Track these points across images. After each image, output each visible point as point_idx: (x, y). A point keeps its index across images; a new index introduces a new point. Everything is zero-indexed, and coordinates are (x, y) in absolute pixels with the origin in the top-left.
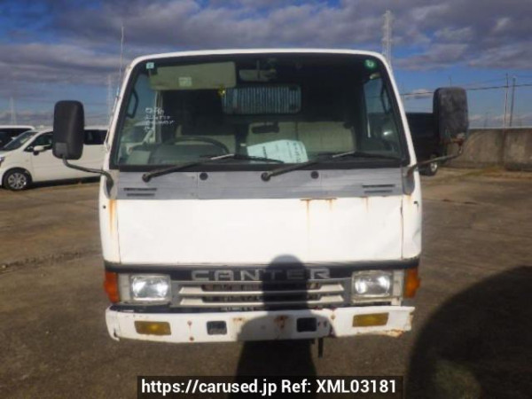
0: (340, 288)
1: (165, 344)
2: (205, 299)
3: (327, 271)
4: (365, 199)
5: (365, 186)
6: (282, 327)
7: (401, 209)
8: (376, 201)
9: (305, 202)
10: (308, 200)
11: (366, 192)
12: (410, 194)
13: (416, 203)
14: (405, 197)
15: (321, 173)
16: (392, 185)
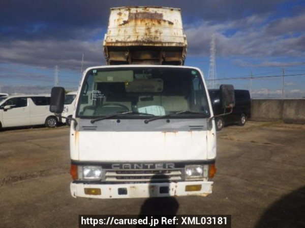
0: (179, 173)
2: (117, 177)
3: (174, 165)
4: (190, 132)
5: (190, 126)
7: (207, 137)
8: (195, 133)
9: (164, 133)
10: (165, 132)
11: (191, 129)
12: (210, 130)
13: (213, 134)
14: (208, 131)
15: (171, 120)
16: (202, 126)
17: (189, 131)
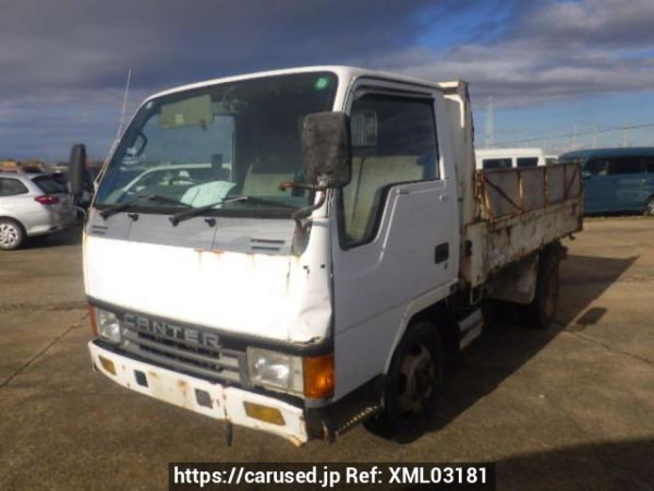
0: (234, 363)
1: (107, 378)
3: (216, 337)
4: (250, 256)
5: (253, 240)
6: (185, 394)
7: (288, 275)
8: (260, 257)
9: (197, 254)
10: (200, 251)
11: (254, 248)
12: (298, 256)
13: (306, 267)
14: (293, 258)
15: (219, 220)
16: (282, 242)
17: (248, 253)
